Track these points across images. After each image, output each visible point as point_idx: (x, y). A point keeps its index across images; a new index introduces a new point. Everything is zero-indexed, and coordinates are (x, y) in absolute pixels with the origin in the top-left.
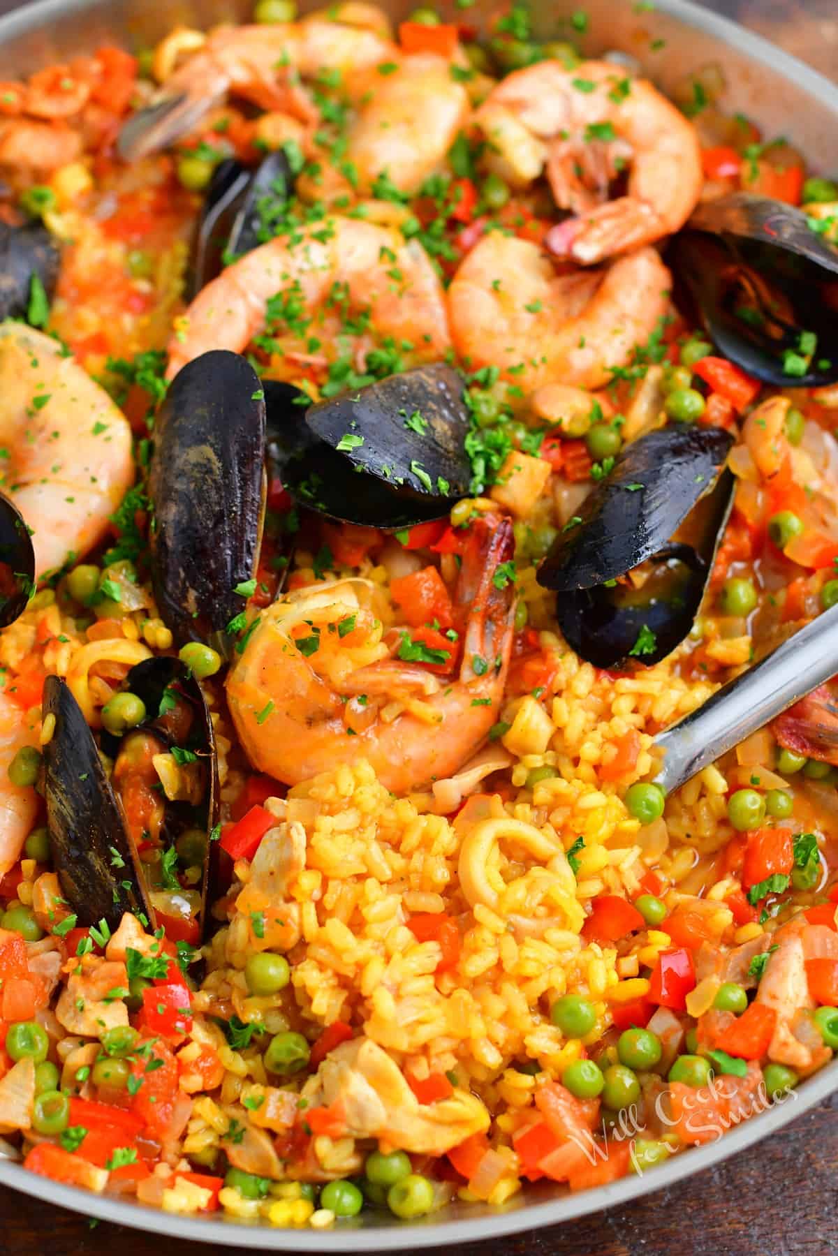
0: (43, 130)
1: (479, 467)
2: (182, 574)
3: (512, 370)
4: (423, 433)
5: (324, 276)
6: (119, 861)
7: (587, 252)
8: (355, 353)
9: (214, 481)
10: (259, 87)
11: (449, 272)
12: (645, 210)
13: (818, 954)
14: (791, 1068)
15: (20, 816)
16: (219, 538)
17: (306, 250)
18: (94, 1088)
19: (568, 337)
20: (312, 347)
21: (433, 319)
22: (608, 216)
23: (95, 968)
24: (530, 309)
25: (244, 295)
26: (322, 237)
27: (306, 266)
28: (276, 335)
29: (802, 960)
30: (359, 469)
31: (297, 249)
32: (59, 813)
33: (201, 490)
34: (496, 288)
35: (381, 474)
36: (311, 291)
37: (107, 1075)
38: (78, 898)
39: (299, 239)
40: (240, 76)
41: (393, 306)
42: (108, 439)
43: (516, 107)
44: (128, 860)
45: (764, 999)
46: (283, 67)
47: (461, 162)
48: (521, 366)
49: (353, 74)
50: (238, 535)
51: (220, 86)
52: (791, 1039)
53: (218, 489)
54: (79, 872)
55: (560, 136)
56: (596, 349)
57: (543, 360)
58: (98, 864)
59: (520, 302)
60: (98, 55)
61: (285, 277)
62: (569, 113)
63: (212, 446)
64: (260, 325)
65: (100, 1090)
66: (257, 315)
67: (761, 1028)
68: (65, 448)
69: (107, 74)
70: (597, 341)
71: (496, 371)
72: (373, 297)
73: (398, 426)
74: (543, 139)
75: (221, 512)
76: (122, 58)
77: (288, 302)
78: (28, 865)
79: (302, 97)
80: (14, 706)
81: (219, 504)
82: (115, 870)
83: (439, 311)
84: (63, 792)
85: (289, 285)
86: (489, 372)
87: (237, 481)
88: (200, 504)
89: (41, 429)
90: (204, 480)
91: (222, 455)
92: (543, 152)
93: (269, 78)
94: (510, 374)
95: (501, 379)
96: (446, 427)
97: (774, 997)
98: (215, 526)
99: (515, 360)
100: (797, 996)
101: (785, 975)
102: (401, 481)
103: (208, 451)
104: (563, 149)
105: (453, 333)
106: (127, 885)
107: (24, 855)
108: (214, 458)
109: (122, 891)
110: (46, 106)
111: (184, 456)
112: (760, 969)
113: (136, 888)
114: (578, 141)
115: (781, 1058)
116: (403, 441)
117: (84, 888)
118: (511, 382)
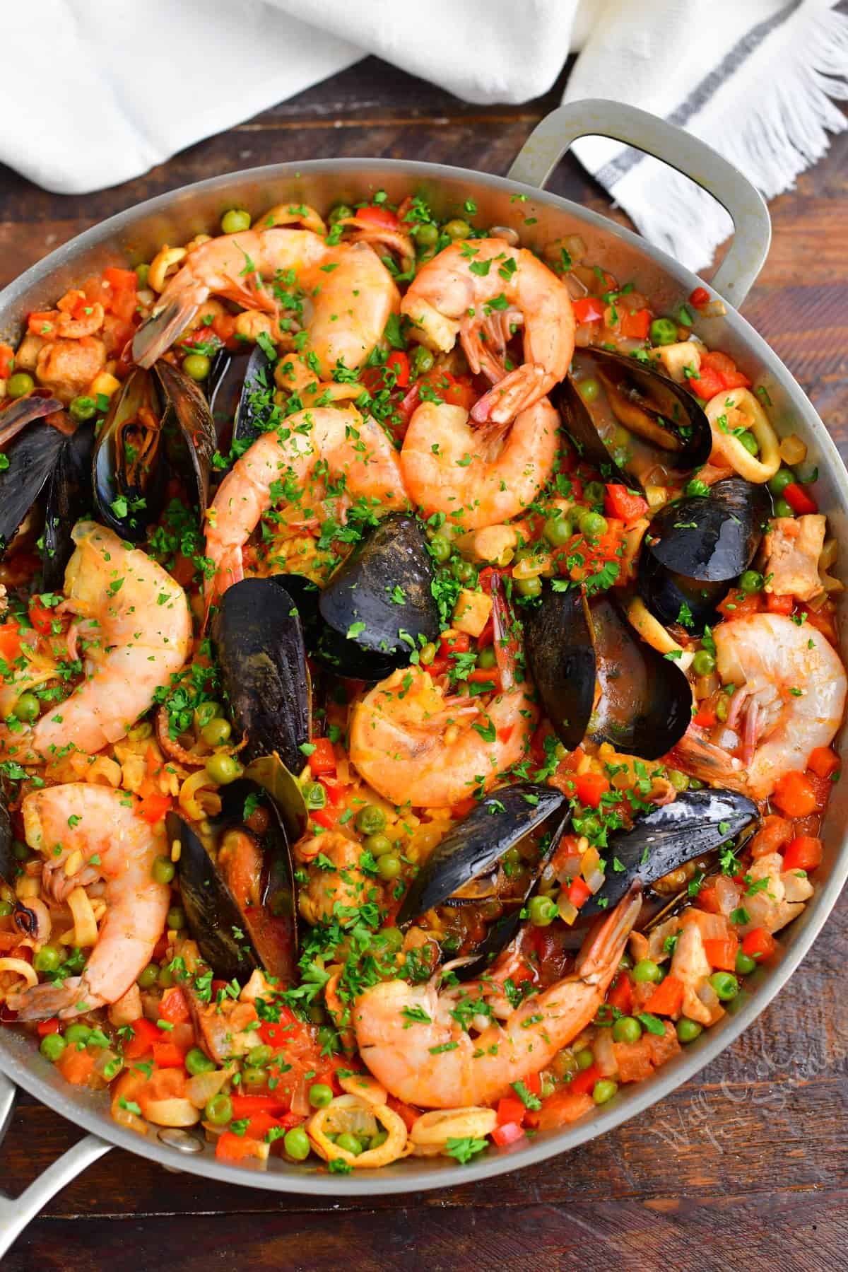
0: (76, 348)
1: (444, 609)
2: (262, 746)
3: (454, 514)
4: (403, 603)
5: (309, 458)
6: (239, 935)
7: (501, 417)
8: (339, 512)
9: (273, 678)
10: (233, 289)
11: (399, 441)
12: (540, 372)
13: (712, 936)
14: (697, 1023)
15: (161, 903)
16: (283, 715)
17: (293, 441)
18: (245, 1086)
19: (492, 483)
20: (307, 514)
21: (392, 479)
22: (513, 384)
23: (232, 1010)
24: (461, 464)
25: (253, 485)
26: (303, 429)
27: (295, 454)
28: (279, 508)
29: (700, 940)
30: (365, 649)
31: (286, 443)
32: (192, 906)
33: (265, 686)
34: (435, 451)
35: (379, 649)
36: (300, 471)
37: (252, 1078)
38: (213, 960)
39: (288, 434)
40: (217, 284)
41: (361, 473)
42: (171, 606)
43: (431, 299)
44: (245, 932)
45: (676, 972)
46: (250, 271)
47: (394, 337)
48: (461, 510)
49: (303, 271)
50: (296, 713)
51: (203, 294)
52: (698, 1002)
53: (277, 683)
54: (212, 944)
55: (467, 313)
56: (514, 490)
57: (476, 503)
58: (225, 939)
59: (454, 458)
60: (105, 276)
61: (281, 466)
62: (473, 296)
63: (267, 653)
64: (268, 503)
65: (249, 1087)
66: (265, 497)
67: (675, 996)
68: (141, 619)
69: (114, 289)
70: (514, 484)
71: (442, 516)
72: (346, 467)
73: (386, 603)
74: (455, 319)
75: (282, 699)
76: (125, 275)
77: (285, 483)
78: (172, 934)
79: (267, 293)
80: (142, 822)
81: (280, 693)
82: (237, 941)
83: (396, 472)
84: (193, 893)
85: (284, 470)
86: (438, 517)
87: (289, 675)
88: (266, 696)
89: (121, 606)
90: (266, 678)
91: (276, 659)
92: (456, 327)
93: (240, 282)
94: (453, 517)
95: (447, 520)
96: (418, 588)
97: (684, 971)
98: (279, 710)
99: (456, 506)
100: (699, 968)
101: (690, 955)
102: (394, 650)
103: (264, 656)
104: (471, 323)
105: (408, 486)
106: (247, 949)
107: (167, 927)
108: (270, 662)
109: (244, 953)
110: (75, 331)
111: (247, 663)
112: (672, 947)
113: (253, 950)
114: (481, 313)
115: (691, 1017)
116: (391, 615)
117: (217, 954)
118: (455, 523)
